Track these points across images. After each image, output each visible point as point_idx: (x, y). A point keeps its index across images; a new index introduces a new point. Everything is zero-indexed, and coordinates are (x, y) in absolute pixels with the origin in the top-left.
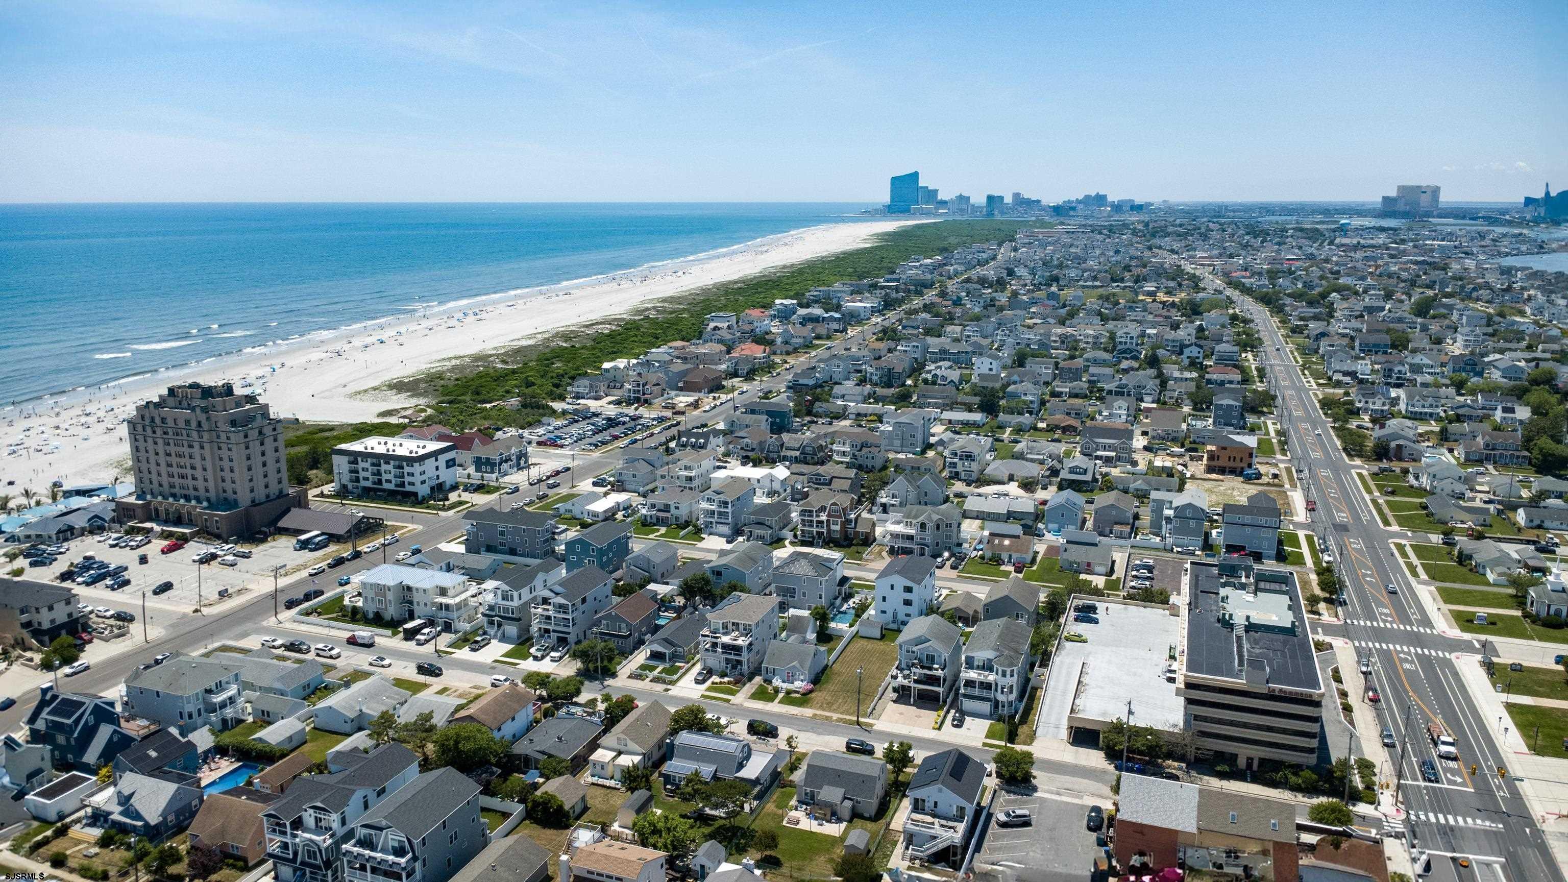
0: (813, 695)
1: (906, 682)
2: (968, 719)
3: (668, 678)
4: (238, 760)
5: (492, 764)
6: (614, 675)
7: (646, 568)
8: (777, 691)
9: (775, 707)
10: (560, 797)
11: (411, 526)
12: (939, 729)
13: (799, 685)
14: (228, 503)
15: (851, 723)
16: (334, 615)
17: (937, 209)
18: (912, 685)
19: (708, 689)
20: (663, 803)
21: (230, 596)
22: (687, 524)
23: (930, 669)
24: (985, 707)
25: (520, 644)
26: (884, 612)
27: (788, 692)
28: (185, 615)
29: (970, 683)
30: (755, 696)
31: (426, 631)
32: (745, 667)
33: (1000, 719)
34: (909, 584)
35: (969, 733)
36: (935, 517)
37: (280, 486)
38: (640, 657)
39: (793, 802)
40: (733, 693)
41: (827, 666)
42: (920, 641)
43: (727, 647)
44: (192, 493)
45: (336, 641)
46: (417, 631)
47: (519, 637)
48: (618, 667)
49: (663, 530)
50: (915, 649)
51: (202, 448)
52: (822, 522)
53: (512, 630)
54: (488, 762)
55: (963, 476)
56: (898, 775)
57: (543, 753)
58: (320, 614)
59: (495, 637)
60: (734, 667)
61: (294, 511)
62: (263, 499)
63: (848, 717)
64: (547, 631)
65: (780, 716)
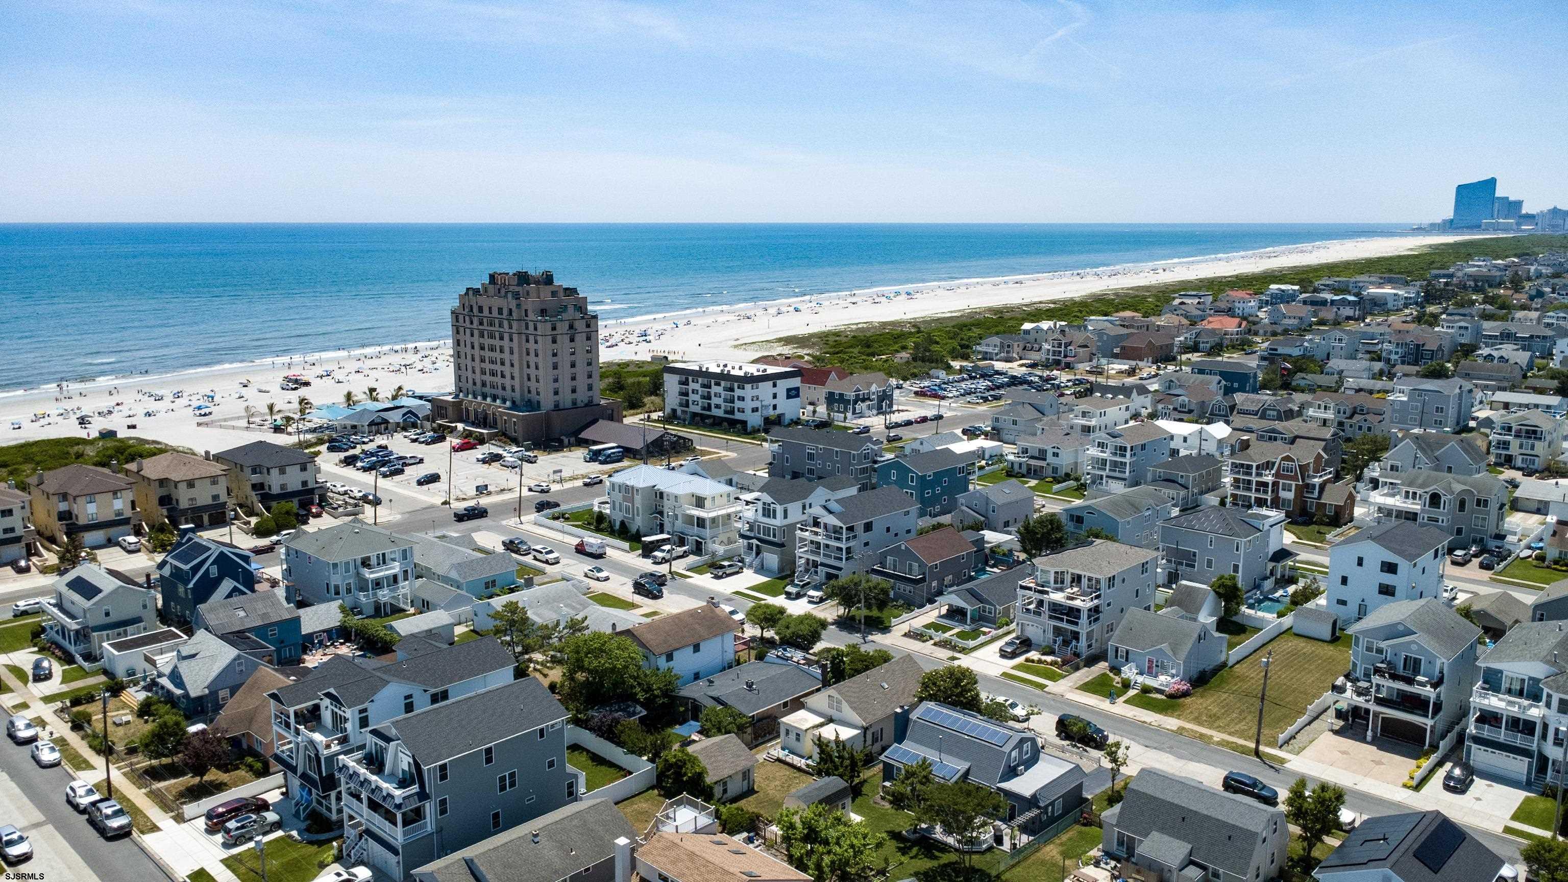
0: (1188, 700)
1: (1360, 701)
2: (1479, 785)
3: (962, 643)
4: (360, 649)
5: (638, 702)
6: (885, 629)
7: (983, 512)
8: (1126, 685)
9: (1120, 708)
10: (704, 762)
11: (724, 453)
12: (1418, 787)
13: (1163, 681)
14: (531, 405)
15: (1244, 751)
16: (580, 523)
17: (1519, 224)
18: (1373, 707)
19: (1016, 667)
20: (872, 809)
21: (489, 493)
22: (1067, 477)
23: (1410, 681)
24: (1519, 766)
25: (778, 578)
26: (1342, 602)
27: (1146, 690)
28: (432, 507)
29: (1489, 718)
30: (1087, 687)
31: (667, 547)
32: (1083, 643)
33: (1549, 793)
34: (1392, 558)
35: (1477, 806)
36: (1458, 488)
37: (590, 393)
38: (930, 615)
39: (1095, 853)
40: (1053, 677)
41: (1224, 665)
42: (1393, 632)
43: (1057, 610)
44: (500, 392)
45: (562, 546)
46: (657, 545)
47: (781, 570)
48: (894, 621)
49: (1033, 483)
50: (1383, 645)
51: (511, 340)
52: (1265, 484)
53: (772, 559)
54: (633, 698)
55: (1519, 463)
56: (1311, 846)
57: (718, 700)
58: (567, 519)
59: (750, 566)
60: (1066, 643)
61: (601, 423)
62: (568, 404)
63: (1241, 742)
64: (815, 565)
65: (1121, 722)
